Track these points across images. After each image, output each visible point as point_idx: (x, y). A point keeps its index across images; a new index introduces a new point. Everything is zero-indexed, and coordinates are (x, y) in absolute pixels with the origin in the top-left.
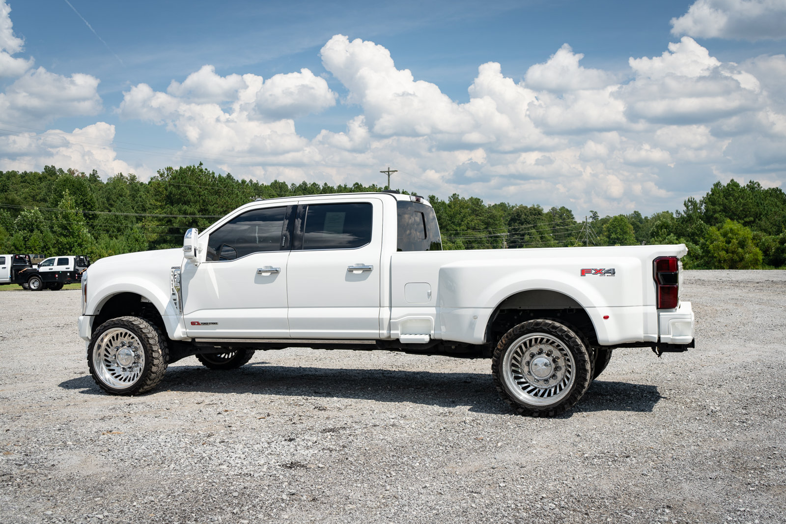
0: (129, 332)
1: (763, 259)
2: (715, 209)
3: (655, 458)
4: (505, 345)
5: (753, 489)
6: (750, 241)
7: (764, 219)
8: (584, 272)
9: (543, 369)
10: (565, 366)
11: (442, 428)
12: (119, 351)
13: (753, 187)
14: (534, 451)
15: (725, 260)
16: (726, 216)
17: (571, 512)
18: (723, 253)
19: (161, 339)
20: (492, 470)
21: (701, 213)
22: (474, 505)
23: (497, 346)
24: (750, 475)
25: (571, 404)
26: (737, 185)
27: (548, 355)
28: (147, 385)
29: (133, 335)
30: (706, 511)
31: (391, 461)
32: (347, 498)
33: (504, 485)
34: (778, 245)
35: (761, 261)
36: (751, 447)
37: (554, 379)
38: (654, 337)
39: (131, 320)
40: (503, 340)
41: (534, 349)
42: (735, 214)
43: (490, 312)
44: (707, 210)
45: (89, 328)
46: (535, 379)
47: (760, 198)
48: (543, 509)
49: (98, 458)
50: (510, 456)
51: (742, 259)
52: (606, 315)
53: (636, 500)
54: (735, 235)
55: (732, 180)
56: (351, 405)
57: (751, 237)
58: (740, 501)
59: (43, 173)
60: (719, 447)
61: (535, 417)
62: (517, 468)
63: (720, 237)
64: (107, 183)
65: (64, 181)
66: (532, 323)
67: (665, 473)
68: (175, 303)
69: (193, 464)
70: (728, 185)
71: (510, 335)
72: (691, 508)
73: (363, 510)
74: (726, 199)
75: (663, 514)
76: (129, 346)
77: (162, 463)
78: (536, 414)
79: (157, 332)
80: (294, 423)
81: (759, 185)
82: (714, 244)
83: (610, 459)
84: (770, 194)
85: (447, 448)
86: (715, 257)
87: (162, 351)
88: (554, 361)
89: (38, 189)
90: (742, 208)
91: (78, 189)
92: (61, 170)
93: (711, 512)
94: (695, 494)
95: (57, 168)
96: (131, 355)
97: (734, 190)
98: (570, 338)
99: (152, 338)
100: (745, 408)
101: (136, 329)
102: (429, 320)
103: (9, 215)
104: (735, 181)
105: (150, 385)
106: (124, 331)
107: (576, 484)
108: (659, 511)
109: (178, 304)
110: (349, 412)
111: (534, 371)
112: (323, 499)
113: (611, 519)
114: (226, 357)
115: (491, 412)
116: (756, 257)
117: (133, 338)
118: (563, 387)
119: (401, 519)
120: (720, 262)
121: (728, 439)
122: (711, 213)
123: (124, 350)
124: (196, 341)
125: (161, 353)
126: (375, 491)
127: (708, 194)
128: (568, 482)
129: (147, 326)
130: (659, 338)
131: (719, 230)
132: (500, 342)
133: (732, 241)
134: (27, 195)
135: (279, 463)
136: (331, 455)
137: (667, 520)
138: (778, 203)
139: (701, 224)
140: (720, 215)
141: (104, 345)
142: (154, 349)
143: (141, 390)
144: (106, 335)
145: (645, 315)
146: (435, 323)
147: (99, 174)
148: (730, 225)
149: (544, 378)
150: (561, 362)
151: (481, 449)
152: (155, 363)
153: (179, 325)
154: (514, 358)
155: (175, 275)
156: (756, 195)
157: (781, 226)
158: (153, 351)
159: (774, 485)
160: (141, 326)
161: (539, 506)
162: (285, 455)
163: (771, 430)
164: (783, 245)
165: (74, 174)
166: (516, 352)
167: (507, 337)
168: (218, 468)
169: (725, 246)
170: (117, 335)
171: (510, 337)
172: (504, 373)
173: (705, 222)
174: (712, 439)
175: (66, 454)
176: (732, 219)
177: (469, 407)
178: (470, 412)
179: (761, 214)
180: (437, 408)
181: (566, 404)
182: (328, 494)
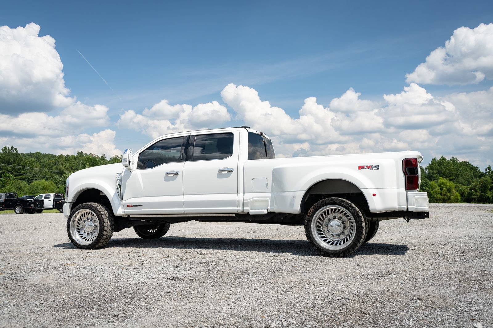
0: (91, 212)
1: (461, 199)
2: (433, 172)
3: (408, 275)
4: (312, 213)
5: (475, 290)
6: (453, 189)
7: (460, 177)
8: (360, 168)
9: (336, 228)
10: (350, 226)
11: (273, 262)
12: (85, 223)
13: (453, 160)
14: (330, 272)
15: (440, 199)
16: (440, 176)
17: (352, 301)
18: (439, 196)
19: (110, 215)
20: (301, 281)
21: (426, 174)
22: (286, 297)
23: (307, 214)
24: (472, 283)
25: (354, 249)
26: (445, 159)
27: (339, 219)
28: (101, 243)
29: (93, 213)
30: (445, 301)
31: (238, 277)
32: (204, 294)
33: (308, 287)
34: (469, 191)
35: (460, 200)
36: (470, 270)
37: (343, 235)
38: (404, 208)
39: (92, 204)
40: (312, 210)
41: (331, 216)
42: (445, 175)
43: (303, 193)
44: (429, 173)
45: (69, 210)
46: (332, 234)
47: (458, 166)
48: (334, 300)
49: (55, 276)
50: (314, 275)
51: (449, 199)
52: (374, 193)
53: (397, 295)
54: (445, 186)
55: (442, 157)
56: (220, 252)
57: (454, 187)
58: (468, 296)
59: (77, 155)
60: (449, 270)
61: (332, 257)
62: (318, 280)
63: (437, 187)
64: (110, 161)
65: (87, 159)
66: (329, 199)
67: (415, 282)
68: (118, 194)
69: (112, 278)
70: (440, 159)
71: (316, 207)
72: (435, 300)
73: (212, 300)
74: (440, 167)
75: (416, 303)
76: (91, 220)
77: (93, 278)
78: (332, 255)
79: (108, 212)
80: (182, 260)
81: (457, 159)
82: (434, 190)
83: (378, 276)
84: (463, 164)
85: (274, 271)
86: (435, 198)
87: (110, 222)
88: (343, 223)
89: (74, 164)
90: (448, 172)
91: (94, 163)
92: (86, 154)
93: (448, 302)
94: (436, 293)
95: (84, 153)
96: (92, 226)
97: (444, 162)
98: (352, 207)
99: (104, 215)
100: (462, 253)
101: (95, 209)
102: (266, 201)
103: (57, 176)
104: (444, 157)
105: (102, 243)
106: (88, 211)
107: (356, 287)
108: (413, 301)
109: (120, 195)
110: (218, 255)
111: (330, 229)
112: (188, 295)
113: (380, 305)
114: (153, 232)
115: (304, 255)
116: (457, 197)
117: (93, 215)
118: (348, 239)
119: (236, 305)
120: (437, 200)
121: (454, 267)
122: (432, 174)
123: (89, 223)
124: (130, 217)
125: (109, 223)
126: (223, 291)
127: (429, 164)
128: (351, 287)
129: (101, 208)
130: (408, 208)
131: (436, 183)
132: (309, 211)
133: (444, 189)
134: (68, 167)
135: (165, 278)
136: (200, 274)
137: (419, 306)
138: (468, 169)
139: (426, 180)
140: (436, 175)
141: (77, 219)
142: (105, 221)
143: (97, 246)
144: (78, 213)
145: (399, 194)
146: (270, 202)
147: (106, 156)
148: (442, 180)
149: (336, 234)
150: (348, 225)
151: (296, 272)
152: (105, 230)
153: (120, 207)
154: (318, 222)
155: (118, 178)
156: (456, 165)
157: (470, 181)
158: (105, 222)
159: (489, 288)
160: (98, 208)
161: (330, 298)
162: (171, 274)
163: (481, 263)
164: (472, 191)
165: (93, 156)
166: (320, 218)
167: (313, 208)
168: (126, 280)
169: (440, 192)
170: (85, 213)
171: (315, 208)
172: (312, 230)
173: (428, 179)
174: (444, 267)
175: (36, 275)
176: (443, 177)
177: (291, 253)
178: (292, 255)
179: (458, 175)
180: (271, 254)
181: (350, 248)
182: (192, 292)
